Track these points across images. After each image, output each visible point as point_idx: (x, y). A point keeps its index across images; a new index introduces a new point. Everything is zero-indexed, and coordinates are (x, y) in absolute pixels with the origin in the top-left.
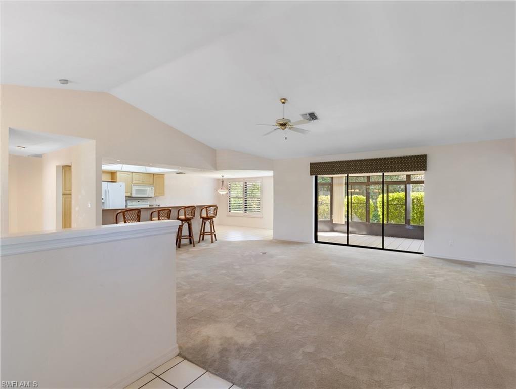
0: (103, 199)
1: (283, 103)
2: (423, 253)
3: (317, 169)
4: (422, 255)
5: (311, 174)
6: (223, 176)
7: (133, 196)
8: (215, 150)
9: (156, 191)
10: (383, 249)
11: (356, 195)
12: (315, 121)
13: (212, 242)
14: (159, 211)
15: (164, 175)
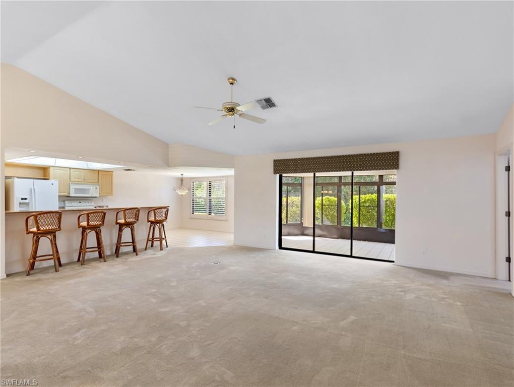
0: (25, 199)
1: (232, 84)
2: (393, 262)
3: (281, 166)
4: (393, 263)
5: (275, 173)
6: (182, 175)
7: (71, 195)
8: (168, 145)
9: (101, 190)
10: (351, 256)
11: (328, 197)
12: (273, 109)
13: (161, 249)
14: (88, 215)
15: (112, 172)
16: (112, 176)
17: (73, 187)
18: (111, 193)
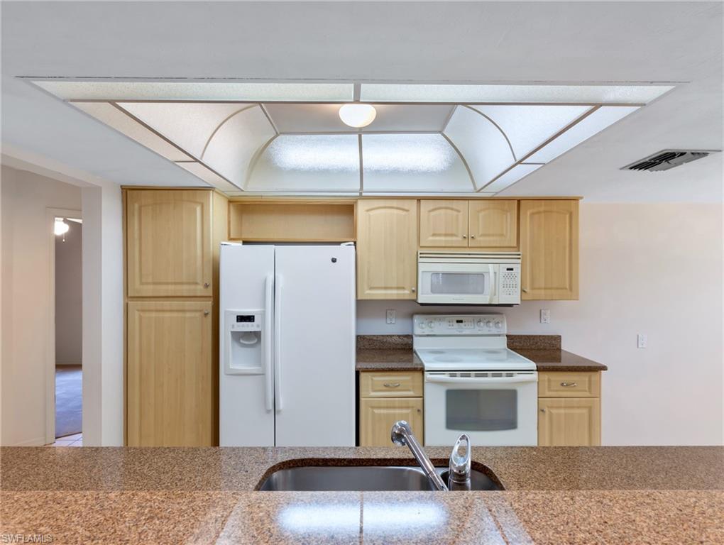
0: (250, 319)
7: (423, 299)
15: (576, 199)
16: (572, 216)
17: (426, 267)
18: (569, 289)
